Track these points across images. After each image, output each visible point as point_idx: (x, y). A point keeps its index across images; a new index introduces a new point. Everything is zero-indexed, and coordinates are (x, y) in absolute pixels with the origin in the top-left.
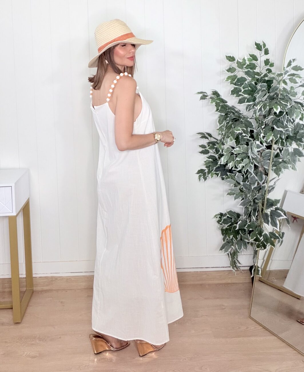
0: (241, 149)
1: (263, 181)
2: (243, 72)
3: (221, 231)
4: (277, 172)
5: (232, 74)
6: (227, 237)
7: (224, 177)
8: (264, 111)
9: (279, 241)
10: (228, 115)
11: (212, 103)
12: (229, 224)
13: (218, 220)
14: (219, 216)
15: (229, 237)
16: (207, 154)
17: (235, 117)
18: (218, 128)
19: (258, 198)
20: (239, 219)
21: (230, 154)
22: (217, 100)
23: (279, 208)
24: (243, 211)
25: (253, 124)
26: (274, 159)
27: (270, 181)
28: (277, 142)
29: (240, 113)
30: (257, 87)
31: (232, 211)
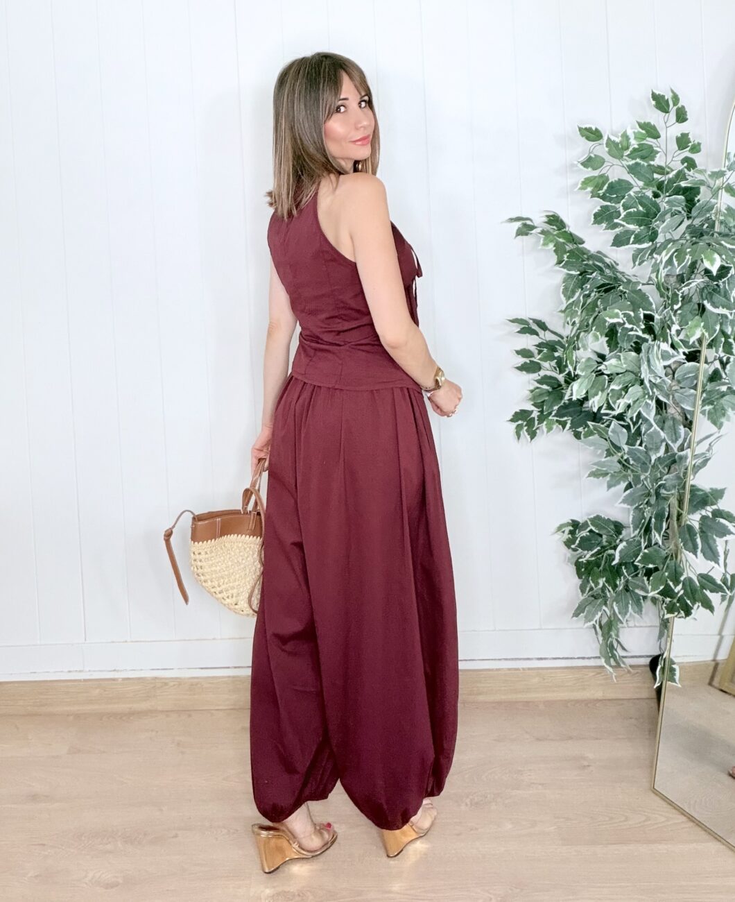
0: (623, 361)
2: (623, 167)
3: (575, 567)
4: (716, 417)
5: (596, 173)
6: (591, 582)
7: (580, 429)
8: (679, 265)
9: (723, 598)
10: (588, 276)
11: (544, 244)
12: (596, 550)
13: (567, 540)
14: (568, 529)
15: (597, 584)
16: (535, 372)
17: (607, 282)
18: (563, 309)
19: (667, 485)
20: (621, 537)
21: (595, 375)
22: (560, 238)
23: (723, 510)
24: (631, 518)
25: (651, 299)
26: (707, 385)
27: (698, 443)
28: (714, 343)
29: (617, 269)
30: (658, 205)
31: (603, 516)
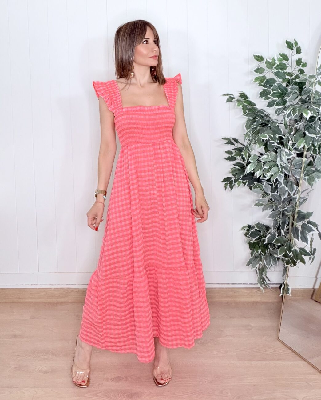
0: (269, 156)
1: (294, 191)
3: (249, 245)
4: (310, 181)
5: (261, 75)
6: (255, 251)
7: (252, 186)
8: (294, 115)
9: (310, 258)
10: (256, 120)
11: (238, 106)
12: (257, 238)
13: (245, 233)
14: (246, 229)
15: (258, 252)
16: (233, 161)
17: (264, 122)
18: (245, 134)
19: (288, 210)
20: (268, 232)
21: (257, 162)
22: (245, 103)
23: (312, 221)
24: (272, 224)
25: (281, 130)
26: (306, 168)
27: (302, 192)
28: (309, 149)
29: (270, 117)
30: (287, 89)
31: (261, 223)
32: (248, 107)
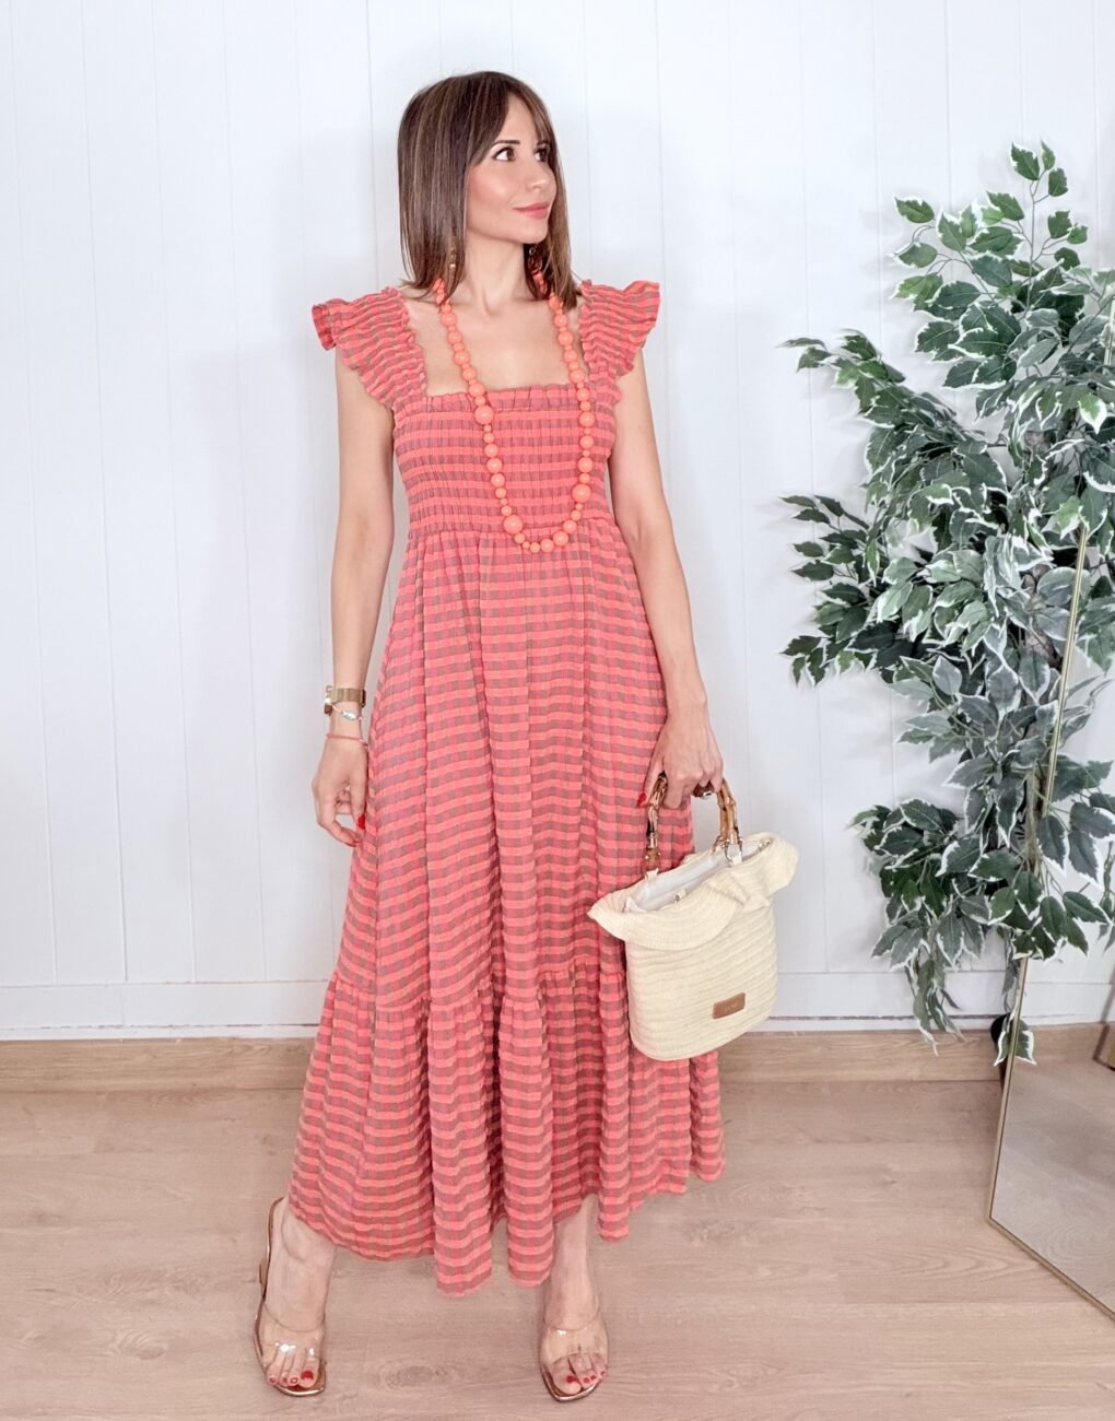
0: (956, 564)
1: (1043, 689)
3: (880, 879)
4: (1101, 651)
5: (923, 272)
6: (903, 902)
7: (891, 668)
8: (1044, 416)
9: (1103, 930)
10: (906, 432)
11: (841, 382)
12: (911, 854)
13: (868, 837)
14: (870, 821)
15: (912, 906)
16: (825, 579)
17: (936, 440)
18: (868, 482)
19: (1022, 755)
20: (951, 833)
21: (911, 585)
22: (866, 372)
23: (1106, 796)
24: (966, 804)
25: (1000, 469)
26: (1087, 603)
27: (1072, 692)
28: (1098, 538)
29: (954, 422)
30: (1017, 323)
31: (923, 802)
32: (877, 388)
